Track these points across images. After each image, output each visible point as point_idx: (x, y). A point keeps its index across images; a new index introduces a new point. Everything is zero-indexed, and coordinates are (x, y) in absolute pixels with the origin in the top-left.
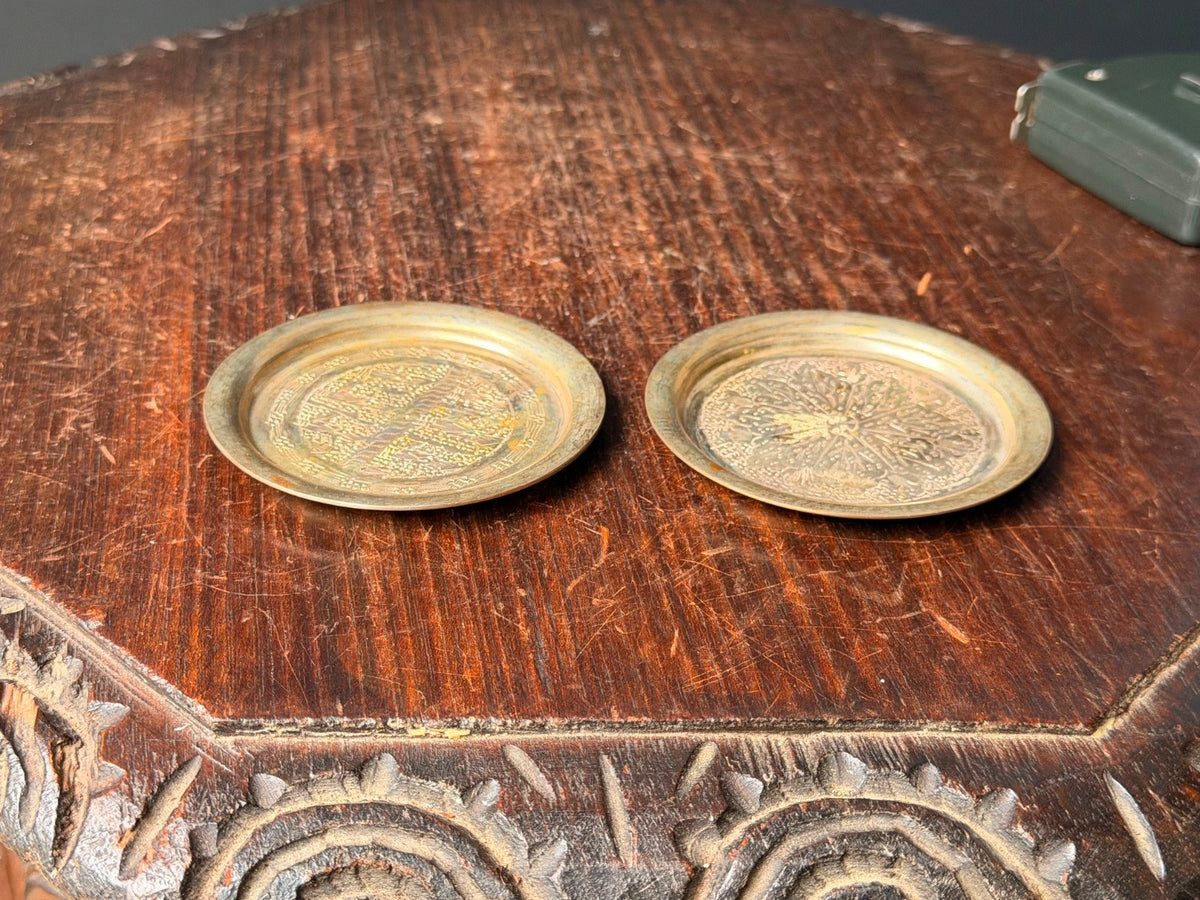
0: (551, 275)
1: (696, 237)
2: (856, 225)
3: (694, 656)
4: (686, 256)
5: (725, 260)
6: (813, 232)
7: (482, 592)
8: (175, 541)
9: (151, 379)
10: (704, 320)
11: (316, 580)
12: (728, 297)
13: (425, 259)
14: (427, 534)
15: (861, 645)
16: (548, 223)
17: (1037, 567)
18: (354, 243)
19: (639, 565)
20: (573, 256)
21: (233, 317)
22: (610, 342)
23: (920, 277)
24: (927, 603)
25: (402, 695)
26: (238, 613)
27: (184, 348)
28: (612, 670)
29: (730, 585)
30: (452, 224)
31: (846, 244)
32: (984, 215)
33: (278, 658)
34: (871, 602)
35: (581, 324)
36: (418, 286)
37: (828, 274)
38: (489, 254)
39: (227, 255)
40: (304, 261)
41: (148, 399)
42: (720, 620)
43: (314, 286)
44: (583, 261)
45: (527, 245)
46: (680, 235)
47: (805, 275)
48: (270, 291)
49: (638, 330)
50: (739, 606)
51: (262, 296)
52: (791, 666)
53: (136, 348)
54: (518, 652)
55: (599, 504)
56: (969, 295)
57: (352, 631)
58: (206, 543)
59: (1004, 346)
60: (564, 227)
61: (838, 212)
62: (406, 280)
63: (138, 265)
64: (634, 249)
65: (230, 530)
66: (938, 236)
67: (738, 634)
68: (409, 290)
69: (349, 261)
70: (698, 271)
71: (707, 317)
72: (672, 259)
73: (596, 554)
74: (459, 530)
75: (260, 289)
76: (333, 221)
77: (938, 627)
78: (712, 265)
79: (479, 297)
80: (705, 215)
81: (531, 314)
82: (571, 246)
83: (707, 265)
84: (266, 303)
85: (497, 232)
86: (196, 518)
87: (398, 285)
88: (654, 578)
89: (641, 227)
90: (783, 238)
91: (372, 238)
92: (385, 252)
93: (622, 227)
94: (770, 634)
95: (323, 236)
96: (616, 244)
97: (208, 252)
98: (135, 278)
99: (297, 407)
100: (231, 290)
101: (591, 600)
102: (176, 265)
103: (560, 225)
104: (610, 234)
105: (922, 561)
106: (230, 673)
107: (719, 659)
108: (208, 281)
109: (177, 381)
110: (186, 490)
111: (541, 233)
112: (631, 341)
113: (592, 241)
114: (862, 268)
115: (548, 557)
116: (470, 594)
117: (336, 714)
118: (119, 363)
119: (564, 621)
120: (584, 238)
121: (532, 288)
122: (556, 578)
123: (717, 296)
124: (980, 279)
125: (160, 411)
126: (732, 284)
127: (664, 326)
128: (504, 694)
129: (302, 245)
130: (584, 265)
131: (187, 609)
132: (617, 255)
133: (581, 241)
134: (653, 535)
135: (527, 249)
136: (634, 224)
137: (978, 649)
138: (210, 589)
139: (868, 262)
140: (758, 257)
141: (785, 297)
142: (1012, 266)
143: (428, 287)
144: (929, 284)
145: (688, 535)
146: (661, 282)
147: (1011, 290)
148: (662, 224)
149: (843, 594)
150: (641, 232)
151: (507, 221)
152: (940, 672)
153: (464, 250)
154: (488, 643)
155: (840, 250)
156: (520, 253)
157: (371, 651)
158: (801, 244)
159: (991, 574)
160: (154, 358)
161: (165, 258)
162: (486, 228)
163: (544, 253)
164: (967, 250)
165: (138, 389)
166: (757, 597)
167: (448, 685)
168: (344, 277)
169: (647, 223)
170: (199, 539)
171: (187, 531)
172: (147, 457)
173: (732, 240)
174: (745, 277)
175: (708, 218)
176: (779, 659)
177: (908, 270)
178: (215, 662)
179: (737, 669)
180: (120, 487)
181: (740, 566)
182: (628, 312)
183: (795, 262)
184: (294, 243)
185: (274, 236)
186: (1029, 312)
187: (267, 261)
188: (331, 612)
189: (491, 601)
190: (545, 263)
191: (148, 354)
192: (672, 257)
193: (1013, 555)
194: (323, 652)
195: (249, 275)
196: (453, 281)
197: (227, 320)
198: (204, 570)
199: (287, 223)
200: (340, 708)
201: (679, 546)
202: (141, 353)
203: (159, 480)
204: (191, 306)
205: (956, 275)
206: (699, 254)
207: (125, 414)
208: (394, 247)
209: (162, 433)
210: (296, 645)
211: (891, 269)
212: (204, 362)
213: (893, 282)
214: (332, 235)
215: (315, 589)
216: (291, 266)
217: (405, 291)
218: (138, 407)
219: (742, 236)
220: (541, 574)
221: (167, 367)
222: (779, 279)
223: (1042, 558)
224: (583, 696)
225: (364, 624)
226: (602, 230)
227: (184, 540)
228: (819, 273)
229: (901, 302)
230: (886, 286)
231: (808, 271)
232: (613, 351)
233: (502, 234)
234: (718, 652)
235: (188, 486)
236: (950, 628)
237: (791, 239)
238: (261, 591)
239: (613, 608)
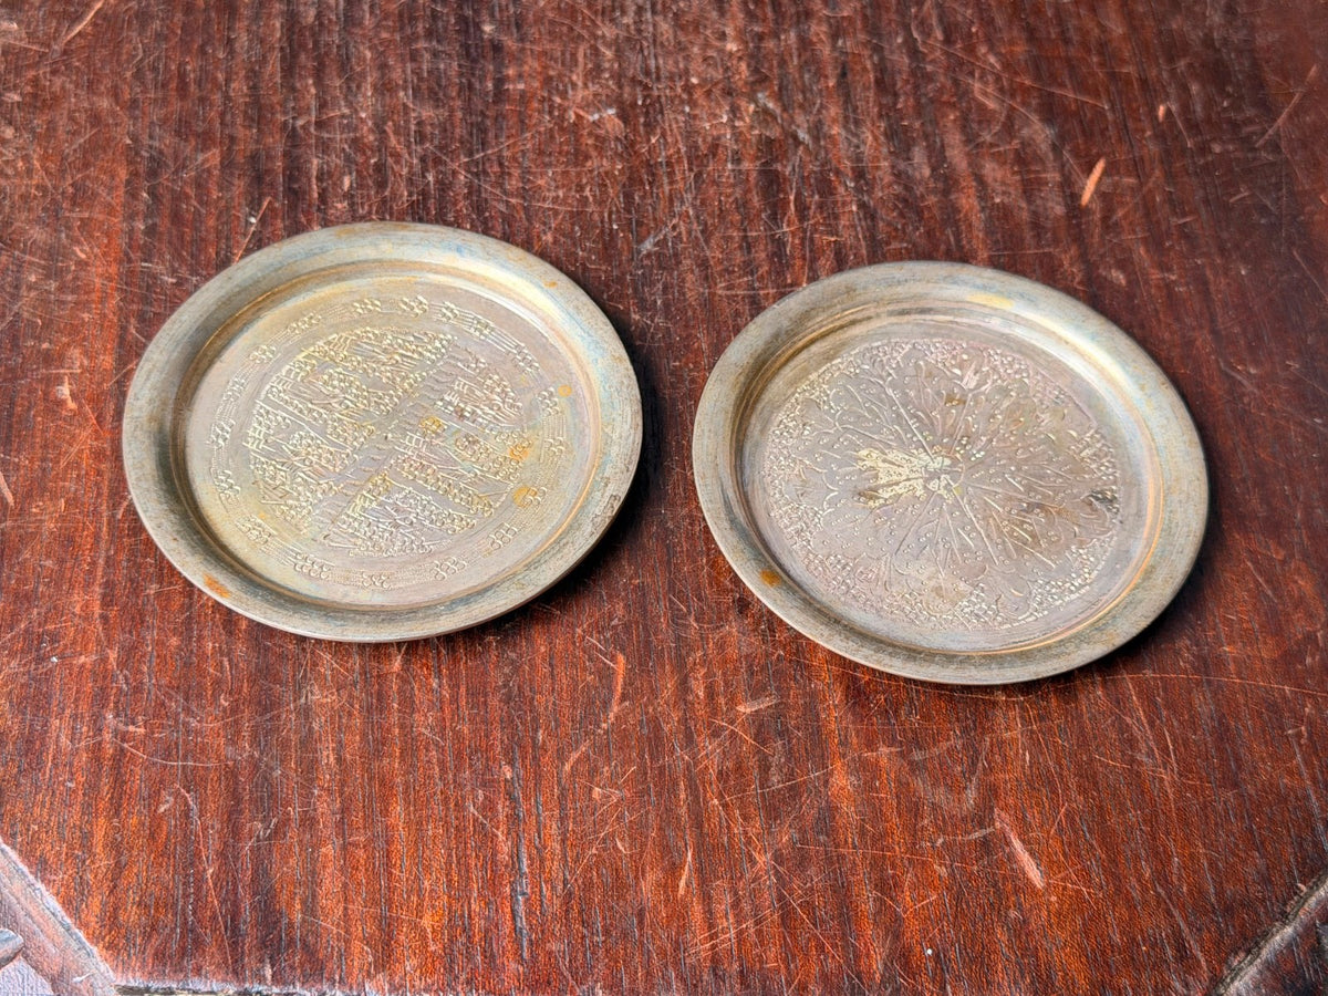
0: (601, 141)
1: (801, 68)
2: (1021, 49)
3: (707, 899)
4: (785, 109)
5: (834, 121)
6: (961, 63)
7: (458, 769)
8: (83, 659)
9: (64, 340)
10: (793, 247)
11: (254, 741)
12: (831, 199)
13: (438, 103)
14: (399, 657)
15: (913, 887)
16: (607, 31)
17: (1150, 754)
18: (344, 65)
19: (658, 728)
20: (634, 105)
21: (176, 218)
22: (665, 289)
23: (1089, 170)
24: (1003, 814)
25: (345, 954)
26: (154, 797)
27: (110, 279)
28: (604, 919)
29: (765, 768)
30: (478, 26)
31: (1001, 90)
32: (1195, 36)
33: (200, 880)
34: (935, 807)
35: (630, 250)
36: (423, 159)
37: (968, 154)
38: (523, 94)
39: (173, 85)
40: (275, 99)
41: (59, 380)
42: (746, 833)
43: (286, 154)
44: (647, 114)
45: (574, 78)
46: (783, 63)
47: (937, 156)
48: (227, 164)
49: (704, 264)
50: (772, 812)
51: (216, 172)
52: (823, 921)
53: (48, 277)
54: (493, 884)
55: (620, 610)
56: (1148, 210)
57: (292, 834)
58: (122, 664)
59: (1178, 319)
60: (628, 39)
61: (1000, 21)
62: (409, 147)
63: (56, 100)
64: (717, 92)
65: (153, 640)
66: (1128, 81)
67: (763, 860)
68: (411, 167)
69: (335, 104)
70: (797, 142)
71: (797, 241)
72: (764, 115)
73: (606, 704)
74: (439, 653)
75: (213, 157)
76: (319, 16)
77: (1012, 857)
78: (817, 130)
79: (501, 185)
80: (820, 21)
81: (566, 226)
82: (633, 80)
83: (809, 131)
84: (221, 190)
85: (537, 48)
86: (111, 615)
87: (397, 156)
88: (672, 752)
89: (732, 46)
90: (919, 77)
91: (368, 54)
92: (385, 88)
93: (706, 45)
94: (802, 861)
95: (303, 46)
96: (694, 80)
97: (149, 76)
98: (51, 127)
99: (249, 413)
100: (176, 159)
101: (591, 789)
102: (105, 103)
103: (623, 34)
104: (687, 58)
105: (1007, 735)
106: (139, 904)
107: (736, 905)
108: (146, 141)
109: (98, 345)
110: (101, 561)
111: (596, 52)
112: (693, 288)
113: (663, 73)
114: (1016, 143)
115: (546, 708)
116: (443, 770)
117: (262, 980)
118: (25, 305)
119: (554, 828)
120: (652, 63)
121: (573, 171)
122: (551, 745)
123: (817, 197)
124: (1170, 176)
125: (72, 405)
126: (838, 173)
127: (739, 257)
128: (470, 957)
129: (274, 66)
130: (646, 125)
131: (92, 787)
132: (693, 103)
133: (647, 73)
134: (680, 672)
135: (574, 85)
136: (723, 36)
137: (1054, 899)
138: (122, 750)
139: (1025, 132)
140: (880, 116)
141: (905, 201)
142: (1217, 148)
143: (437, 161)
144: (1100, 179)
145: (724, 674)
146: (746, 165)
147: (1206, 202)
148: (760, 37)
149: (903, 788)
150: (731, 54)
151: (552, 22)
152: (1001, 935)
153: (490, 85)
154: (458, 862)
155: (992, 105)
156: (563, 95)
157: (313, 873)
158: (941, 90)
159: (1091, 760)
160: (70, 298)
161: (91, 87)
162: (522, 40)
163: (596, 95)
164: (1161, 110)
165: (48, 359)
166: (794, 792)
167: (402, 938)
168: (326, 135)
169: (741, 36)
170: (113, 655)
171: (99, 642)
172: (54, 497)
173: (850, 77)
174: (858, 159)
175: (824, 28)
176: (808, 907)
177: (1076, 153)
178: (123, 883)
179: (756, 923)
180: (19, 552)
181: (781, 734)
182: (695, 226)
183: (929, 129)
184: (263, 61)
185: (237, 45)
186: (1222, 251)
187: (227, 98)
188: (268, 800)
189: (469, 788)
190: (596, 116)
191: (61, 289)
192: (766, 111)
193: (1123, 728)
194: (255, 871)
195: (200, 127)
196: (471, 154)
197: (167, 222)
198: (117, 715)
199: (256, 18)
200: (268, 972)
201: (711, 694)
202: (53, 285)
203: (67, 540)
204: (121, 191)
205: (1137, 167)
206: (801, 106)
207: (29, 409)
208: (396, 75)
209: (74, 450)
210: (222, 855)
211: (1054, 148)
212: (135, 307)
213: (1053, 176)
214: (316, 43)
215: (252, 756)
216: (258, 113)
217: (405, 171)
218: (46, 394)
219: (865, 69)
220: (534, 739)
221: (86, 316)
222: (902, 165)
223: (1160, 738)
224: (564, 966)
225: (309, 822)
226: (681, 48)
227: (94, 657)
228: (957, 155)
229: (1057, 219)
230: (1042, 183)
231: (943, 146)
232: (666, 305)
233: (545, 53)
234: (736, 894)
235: (103, 554)
236: (1025, 858)
237: (929, 78)
238: (185, 758)
239: (616, 806)
